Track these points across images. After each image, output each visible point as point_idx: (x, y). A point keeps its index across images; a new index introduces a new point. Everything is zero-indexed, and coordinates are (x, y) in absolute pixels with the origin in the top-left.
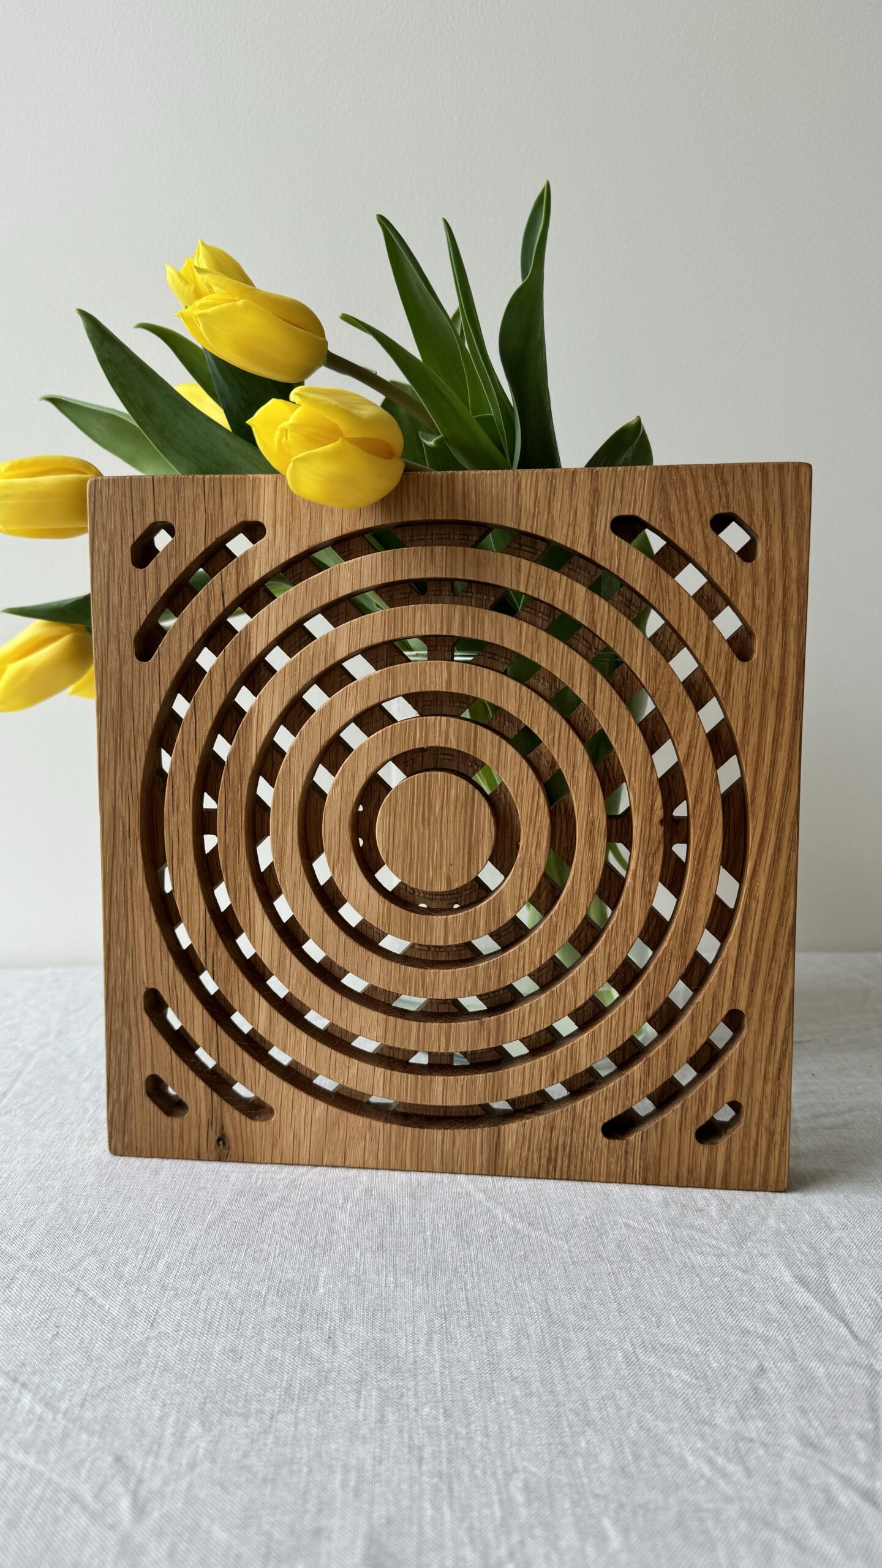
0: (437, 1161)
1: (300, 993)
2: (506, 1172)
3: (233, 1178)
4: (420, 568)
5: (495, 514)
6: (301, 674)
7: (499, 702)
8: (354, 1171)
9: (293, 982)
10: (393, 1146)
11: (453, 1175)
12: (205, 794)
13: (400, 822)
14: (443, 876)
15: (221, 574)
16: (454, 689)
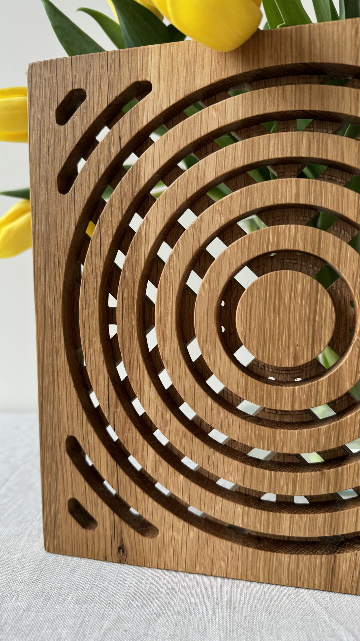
0: (284, 578)
1: (178, 443)
2: (341, 589)
3: (128, 582)
4: (274, 104)
5: (336, 55)
6: (178, 197)
7: (341, 210)
8: (219, 580)
9: (172, 435)
10: (249, 564)
11: (297, 589)
12: (110, 295)
13: (255, 312)
14: (291, 354)
15: (119, 124)
16: (302, 201)
